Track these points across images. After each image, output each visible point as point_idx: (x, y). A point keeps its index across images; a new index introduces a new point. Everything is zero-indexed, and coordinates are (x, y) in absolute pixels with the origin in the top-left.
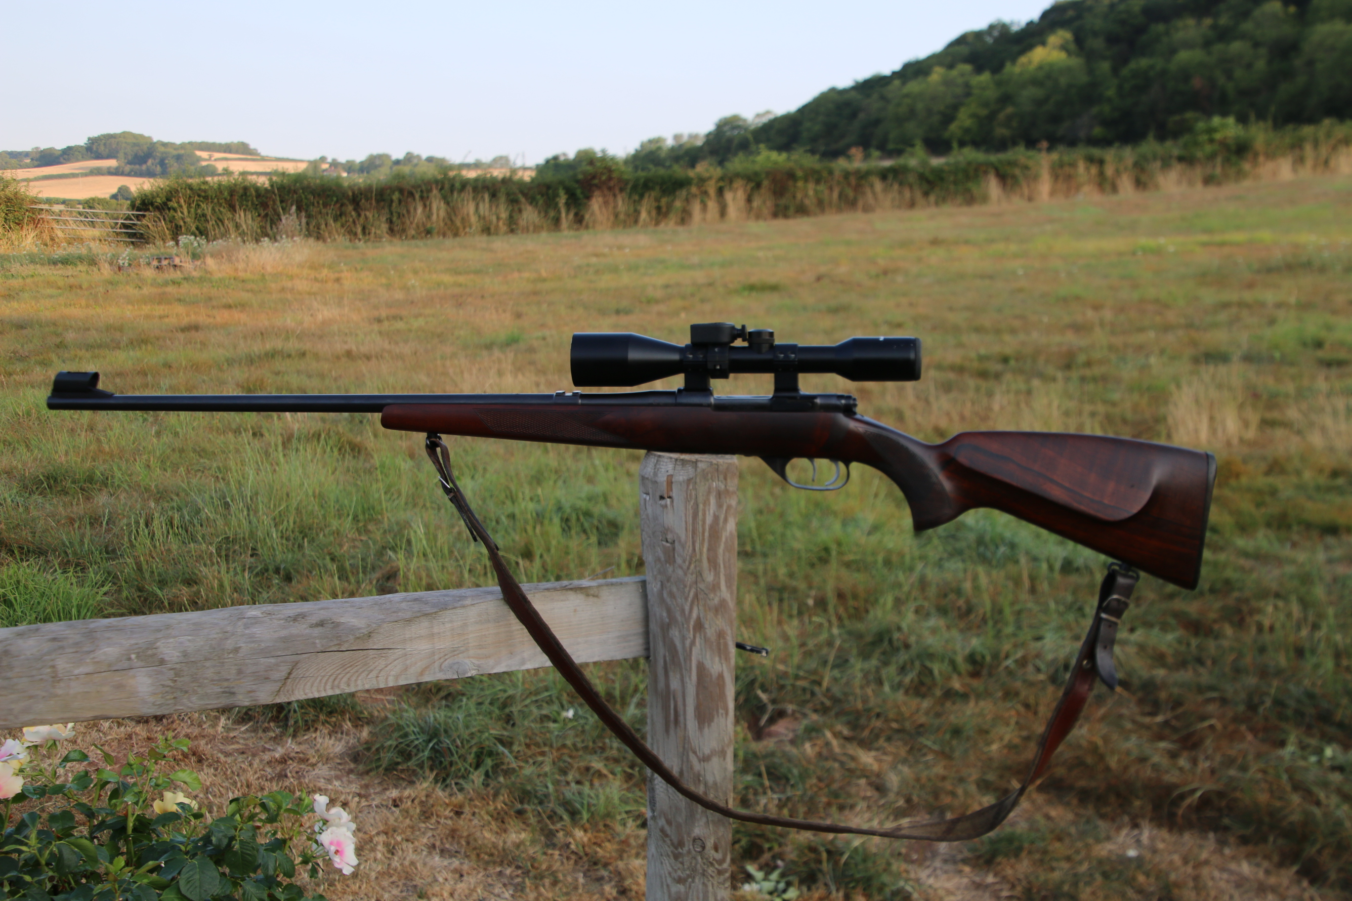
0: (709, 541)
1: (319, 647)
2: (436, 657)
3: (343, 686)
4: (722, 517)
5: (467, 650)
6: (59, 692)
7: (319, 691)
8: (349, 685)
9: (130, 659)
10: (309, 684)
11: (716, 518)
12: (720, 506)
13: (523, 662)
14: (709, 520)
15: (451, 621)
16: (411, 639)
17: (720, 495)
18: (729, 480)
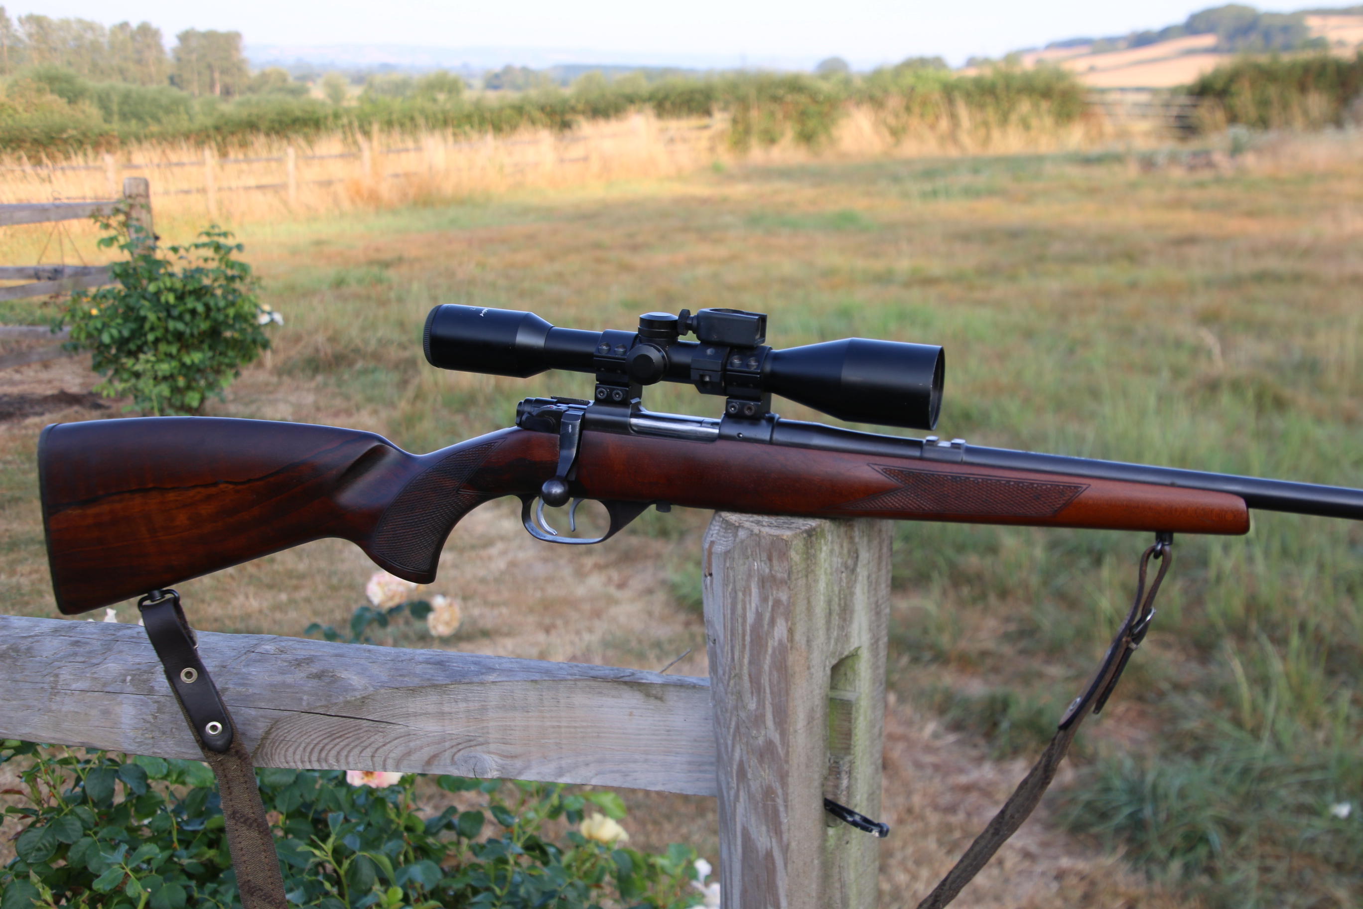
0: (751, 650)
1: (304, 706)
2: (447, 744)
3: (332, 761)
4: (767, 616)
5: (487, 743)
6: (54, 707)
7: (303, 762)
8: (338, 761)
9: (124, 681)
10: (291, 750)
11: (759, 616)
12: (764, 599)
13: (561, 772)
14: (751, 618)
15: (466, 700)
16: (415, 715)
17: (763, 582)
18: (775, 562)
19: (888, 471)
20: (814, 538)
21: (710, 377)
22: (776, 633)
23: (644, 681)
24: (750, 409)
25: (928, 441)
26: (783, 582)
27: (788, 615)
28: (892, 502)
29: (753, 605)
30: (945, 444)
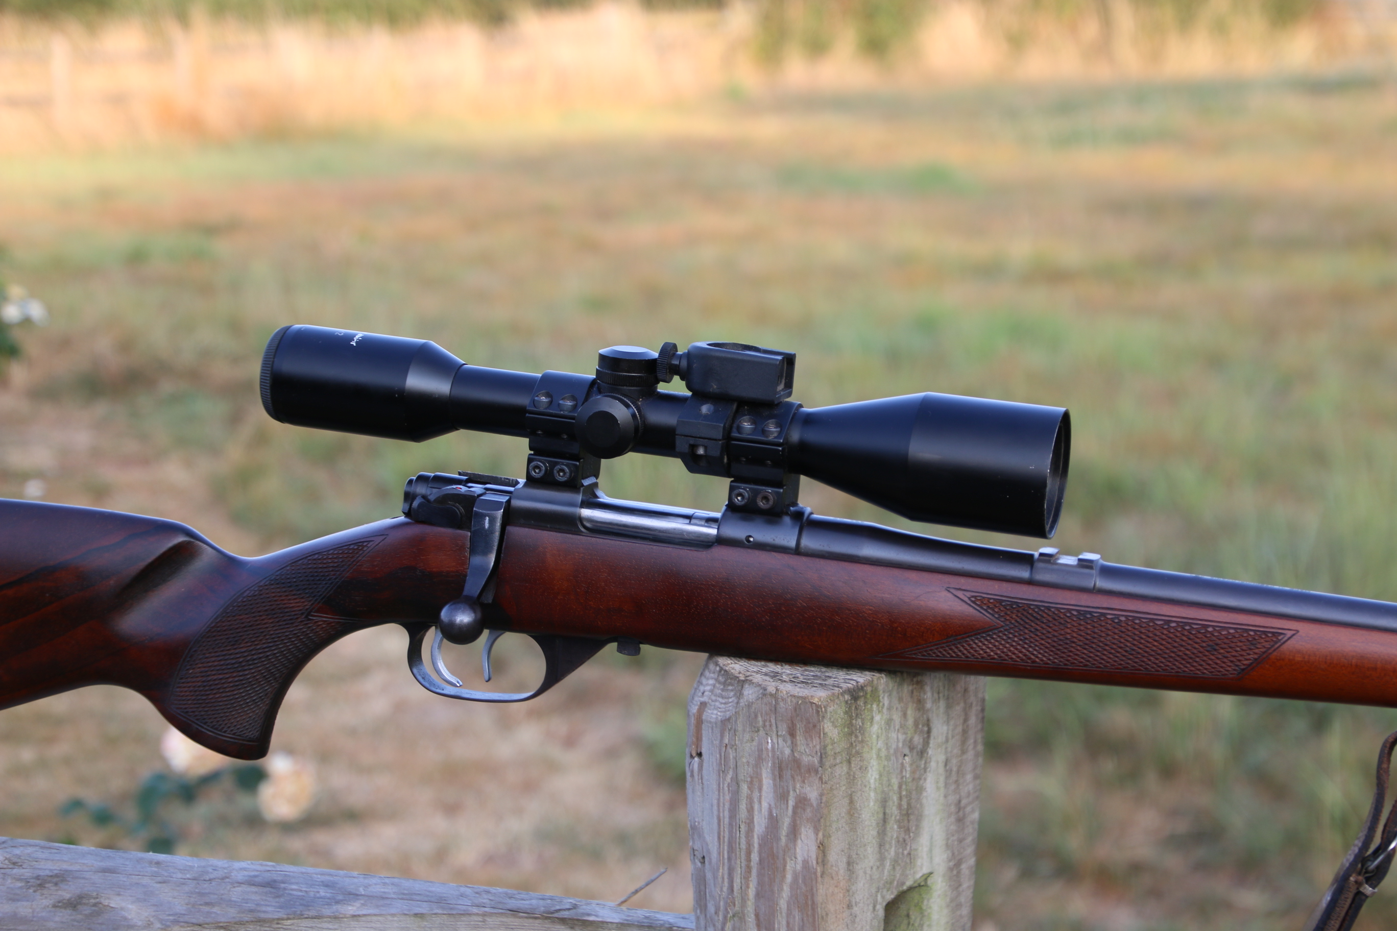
0: (760, 875)
4: (786, 822)
11: (773, 822)
12: (782, 796)
14: (760, 825)
17: (781, 769)
18: (800, 738)
19: (979, 601)
20: (861, 703)
21: (706, 448)
22: (798, 850)
23: (591, 918)
24: (766, 498)
25: (1041, 555)
26: (812, 770)
27: (819, 822)
28: (982, 648)
29: (765, 805)
30: (1068, 560)
